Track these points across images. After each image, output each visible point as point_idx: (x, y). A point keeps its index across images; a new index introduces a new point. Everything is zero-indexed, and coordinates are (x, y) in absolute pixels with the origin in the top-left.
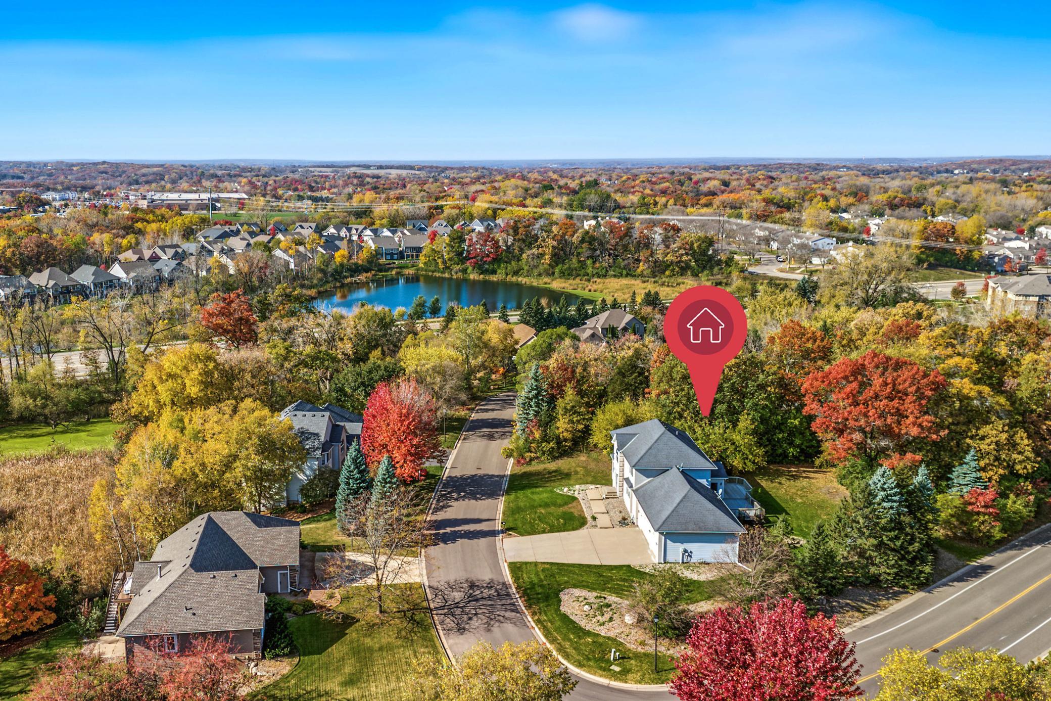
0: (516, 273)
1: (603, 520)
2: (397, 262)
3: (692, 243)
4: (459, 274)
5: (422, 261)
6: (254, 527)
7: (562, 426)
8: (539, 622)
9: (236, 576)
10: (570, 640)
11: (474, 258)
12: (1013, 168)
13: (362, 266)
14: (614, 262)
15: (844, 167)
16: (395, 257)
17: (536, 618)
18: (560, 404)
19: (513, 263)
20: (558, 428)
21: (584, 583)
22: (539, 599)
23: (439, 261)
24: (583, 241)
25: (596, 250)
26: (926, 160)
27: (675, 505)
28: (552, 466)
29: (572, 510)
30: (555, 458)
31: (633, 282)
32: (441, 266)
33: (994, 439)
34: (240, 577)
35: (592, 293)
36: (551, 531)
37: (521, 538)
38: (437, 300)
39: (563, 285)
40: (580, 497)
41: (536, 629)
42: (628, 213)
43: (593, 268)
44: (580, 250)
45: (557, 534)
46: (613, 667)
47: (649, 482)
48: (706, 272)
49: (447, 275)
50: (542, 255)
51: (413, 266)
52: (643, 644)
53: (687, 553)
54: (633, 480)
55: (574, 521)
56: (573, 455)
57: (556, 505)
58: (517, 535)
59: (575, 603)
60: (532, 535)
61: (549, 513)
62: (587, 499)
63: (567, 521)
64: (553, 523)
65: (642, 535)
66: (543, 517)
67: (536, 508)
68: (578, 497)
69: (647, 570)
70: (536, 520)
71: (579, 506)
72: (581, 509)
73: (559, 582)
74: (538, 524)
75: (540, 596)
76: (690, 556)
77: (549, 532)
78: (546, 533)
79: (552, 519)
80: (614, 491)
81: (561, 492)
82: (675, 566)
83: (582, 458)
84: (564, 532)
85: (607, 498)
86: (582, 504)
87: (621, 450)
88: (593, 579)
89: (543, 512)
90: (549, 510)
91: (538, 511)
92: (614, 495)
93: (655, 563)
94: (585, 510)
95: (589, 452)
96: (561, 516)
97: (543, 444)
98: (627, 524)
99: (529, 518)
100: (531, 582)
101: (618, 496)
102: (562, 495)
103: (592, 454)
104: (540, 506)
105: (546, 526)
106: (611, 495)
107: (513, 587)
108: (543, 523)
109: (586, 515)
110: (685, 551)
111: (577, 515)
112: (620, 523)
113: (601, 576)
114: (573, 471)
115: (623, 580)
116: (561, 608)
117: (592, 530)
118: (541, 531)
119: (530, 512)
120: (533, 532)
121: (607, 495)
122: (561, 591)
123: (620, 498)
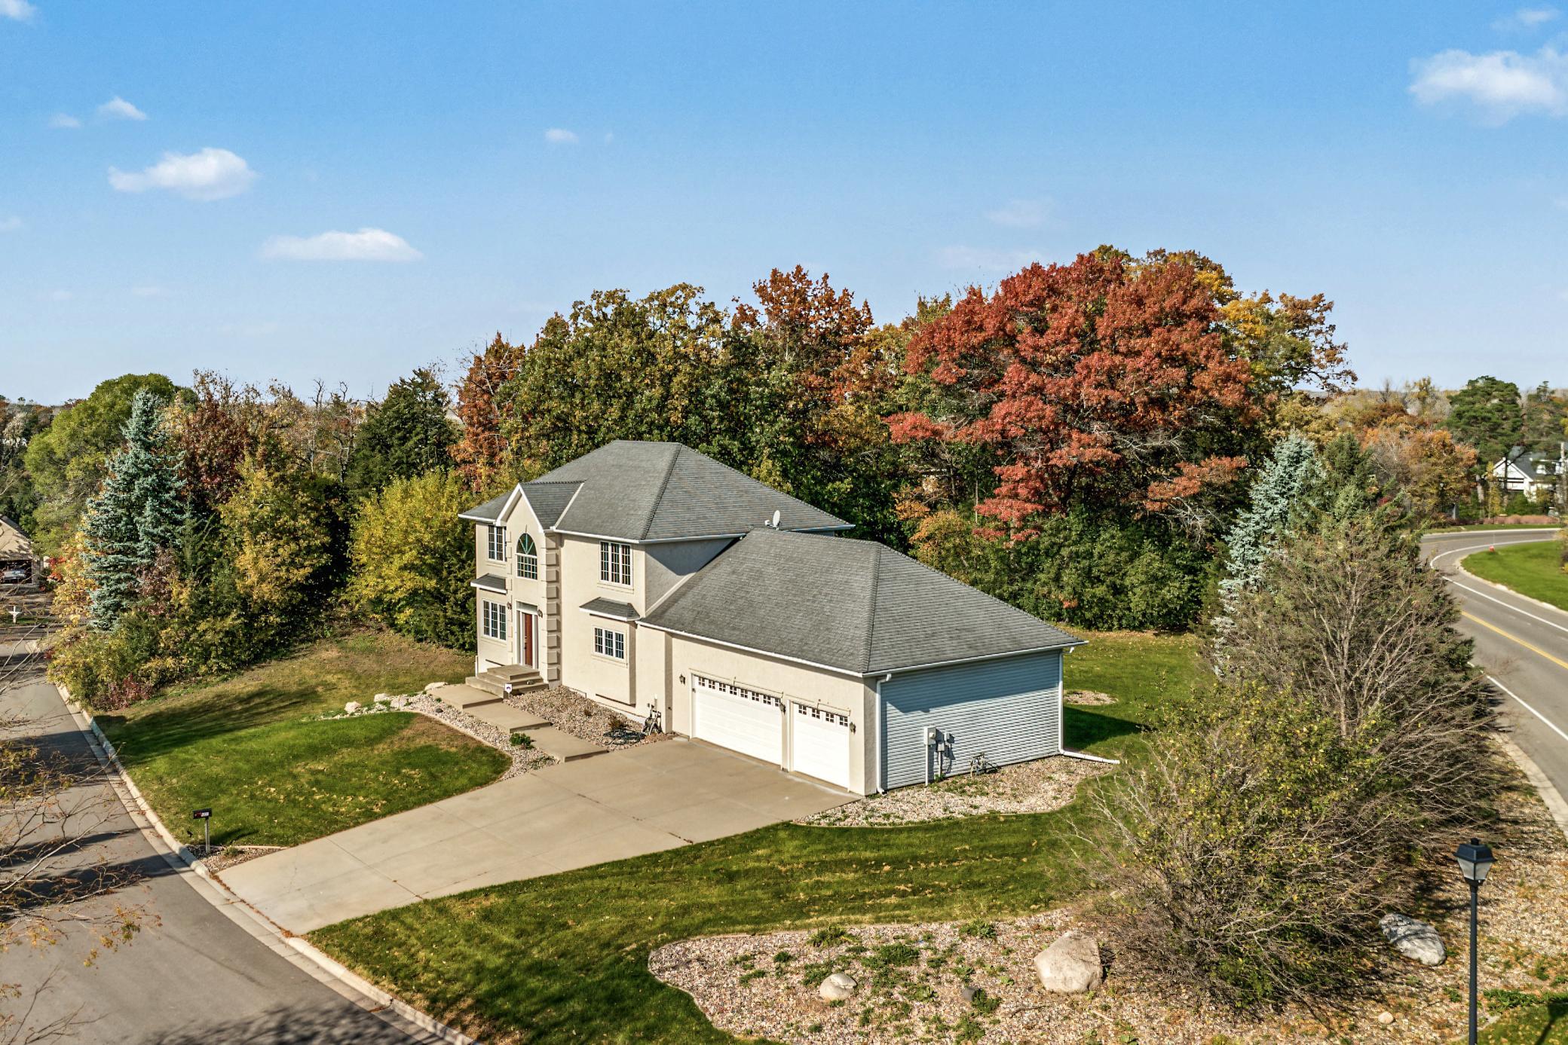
1: (554, 741)
7: (259, 569)
18: (231, 508)
20: (238, 574)
21: (699, 916)
22: (584, 1019)
28: (246, 683)
29: (424, 742)
30: (241, 666)
37: (288, 854)
40: (420, 707)
45: (427, 807)
47: (688, 586)
53: (941, 744)
54: (635, 594)
55: (457, 763)
56: (291, 652)
57: (349, 743)
58: (267, 847)
59: (757, 987)
60: (332, 833)
61: (348, 765)
62: (450, 707)
63: (433, 770)
64: (385, 784)
65: (718, 750)
66: (330, 779)
67: (283, 767)
68: (414, 711)
69: (858, 820)
70: (314, 793)
71: (438, 727)
72: (454, 734)
73: (592, 936)
74: (330, 799)
75: (576, 1006)
76: (948, 753)
77: (391, 812)
78: (384, 816)
79: (372, 775)
80: (528, 669)
81: (338, 717)
82: (923, 794)
83: (325, 655)
84: (450, 796)
85: (516, 693)
86: (443, 721)
87: (553, 525)
88: (714, 894)
89: (320, 768)
90: (336, 758)
91: (299, 769)
92: (534, 681)
93: (858, 798)
94: (470, 732)
95: (339, 638)
96: (399, 762)
97: (203, 626)
98: (640, 737)
99: (279, 793)
100: (479, 969)
101: (546, 681)
102: (352, 719)
103: (350, 641)
104: (296, 757)
105: (365, 797)
106: (525, 683)
107: (409, 1012)
108: (348, 792)
109: (486, 743)
110: (938, 737)
111: (454, 750)
112: (614, 738)
113: (731, 877)
114: (318, 685)
115: (824, 867)
116: (719, 1023)
117: (545, 770)
118: (359, 814)
119: (268, 778)
120: (329, 825)
121: (514, 684)
122: (644, 961)
123: (554, 686)
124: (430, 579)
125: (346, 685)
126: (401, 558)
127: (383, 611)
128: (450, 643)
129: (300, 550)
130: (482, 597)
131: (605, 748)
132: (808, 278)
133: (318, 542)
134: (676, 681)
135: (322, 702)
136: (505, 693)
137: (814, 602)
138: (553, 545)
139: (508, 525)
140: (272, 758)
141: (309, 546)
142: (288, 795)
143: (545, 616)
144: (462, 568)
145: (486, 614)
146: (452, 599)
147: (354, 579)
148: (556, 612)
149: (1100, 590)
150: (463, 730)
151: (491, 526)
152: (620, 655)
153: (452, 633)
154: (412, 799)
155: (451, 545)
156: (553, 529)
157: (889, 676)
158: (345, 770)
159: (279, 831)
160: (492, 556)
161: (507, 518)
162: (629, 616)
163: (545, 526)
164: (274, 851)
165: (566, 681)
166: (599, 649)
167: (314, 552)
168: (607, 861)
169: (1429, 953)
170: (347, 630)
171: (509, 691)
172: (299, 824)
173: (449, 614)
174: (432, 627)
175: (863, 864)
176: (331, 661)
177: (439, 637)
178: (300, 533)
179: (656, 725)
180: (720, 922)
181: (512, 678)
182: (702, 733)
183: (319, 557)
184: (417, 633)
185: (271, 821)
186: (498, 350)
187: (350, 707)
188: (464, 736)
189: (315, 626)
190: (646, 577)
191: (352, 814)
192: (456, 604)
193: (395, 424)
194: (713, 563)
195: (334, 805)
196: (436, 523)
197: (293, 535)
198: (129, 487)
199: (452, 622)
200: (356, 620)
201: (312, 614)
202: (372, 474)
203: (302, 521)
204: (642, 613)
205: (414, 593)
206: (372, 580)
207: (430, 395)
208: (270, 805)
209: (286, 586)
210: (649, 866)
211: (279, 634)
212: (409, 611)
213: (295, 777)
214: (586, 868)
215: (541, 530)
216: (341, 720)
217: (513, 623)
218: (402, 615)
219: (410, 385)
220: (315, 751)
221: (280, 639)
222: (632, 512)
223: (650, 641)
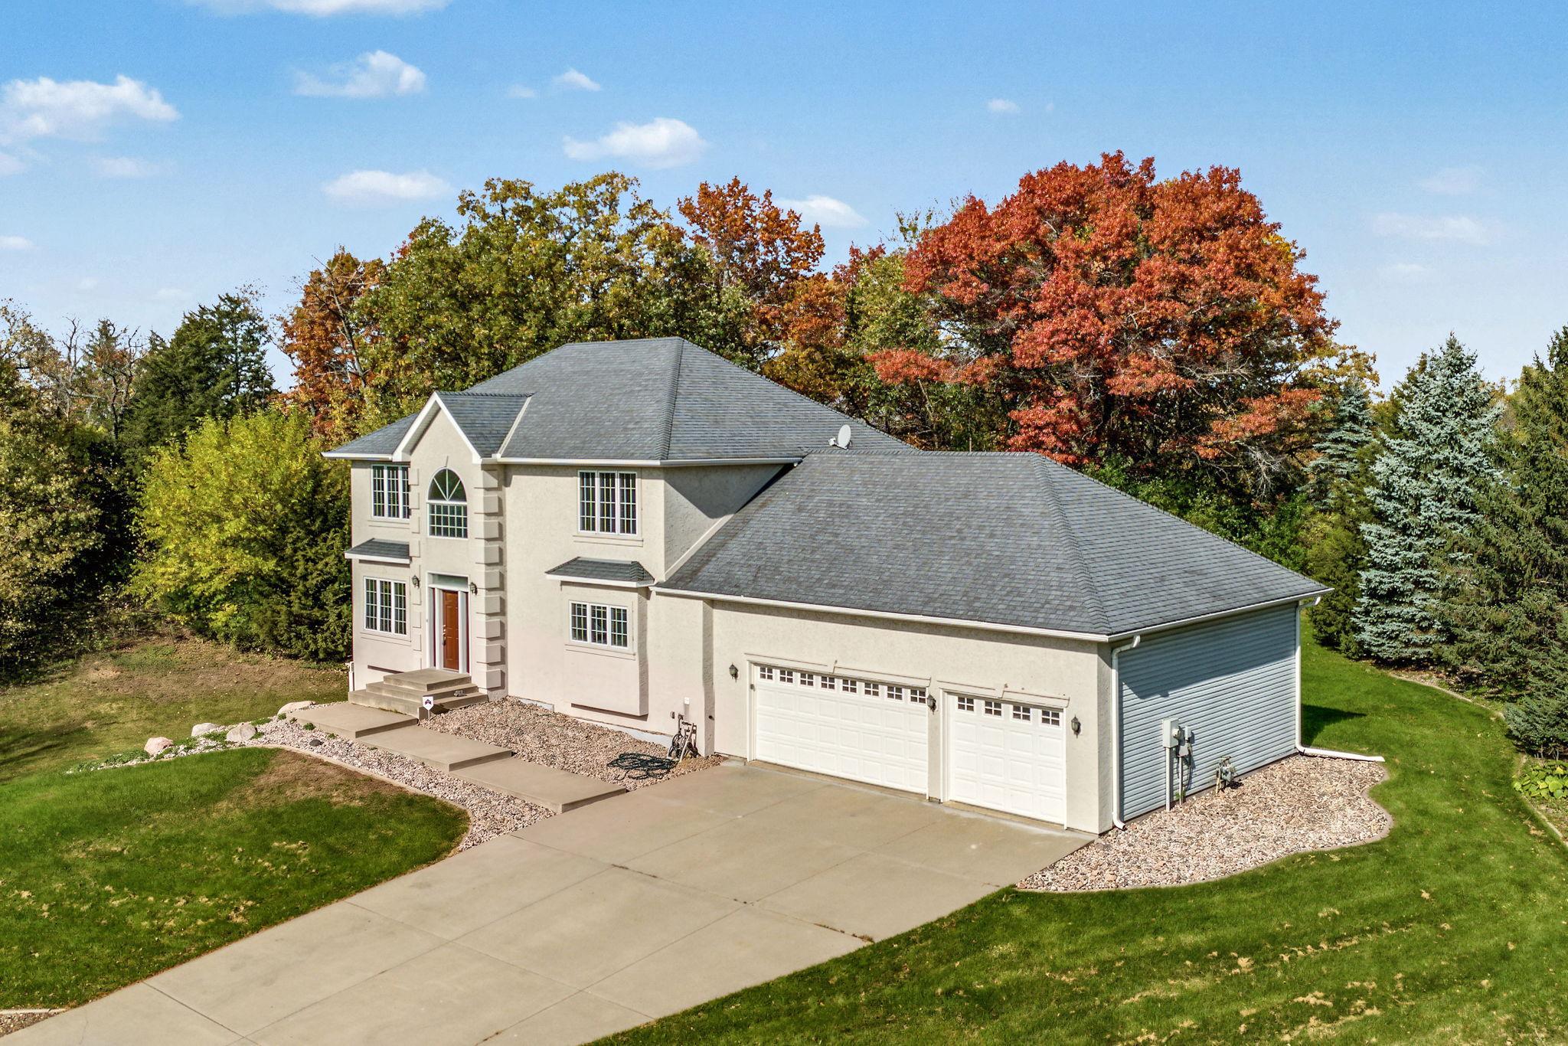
29: (300, 792)
47: (724, 535)
53: (1182, 746)
54: (647, 548)
55: (370, 826)
56: (42, 673)
57: (163, 803)
58: (21, 1012)
60: (157, 972)
61: (168, 840)
62: (332, 736)
63: (331, 840)
64: (247, 870)
65: (801, 776)
66: (137, 867)
67: (43, 851)
68: (270, 746)
70: (108, 895)
71: (321, 768)
72: (352, 778)
74: (141, 905)
76: (1190, 759)
77: (267, 922)
78: (256, 929)
79: (219, 857)
80: (451, 674)
81: (134, 763)
83: (94, 676)
84: (374, 884)
85: (439, 710)
86: (326, 759)
87: (495, 451)
89: (116, 849)
90: (143, 831)
91: (75, 854)
92: (466, 691)
93: (1090, 838)
94: (379, 774)
95: (115, 652)
96: (263, 831)
98: (668, 765)
99: (38, 899)
101: (483, 691)
102: (158, 766)
103: (134, 655)
104: (68, 833)
105: (210, 897)
106: (451, 694)
108: (177, 889)
109: (411, 790)
110: (1180, 736)
111: (357, 803)
112: (628, 769)
114: (86, 719)
118: (206, 930)
119: (15, 873)
120: (147, 956)
121: (436, 697)
123: (496, 696)
124: (266, 559)
125: (132, 719)
126: (221, 530)
127: (189, 610)
128: (294, 651)
129: (53, 527)
130: (362, 573)
131: (619, 786)
132: (749, 193)
133: (82, 516)
134: (721, 672)
135: (96, 743)
136: (423, 710)
137: (963, 539)
138: (494, 483)
139: (413, 459)
140: (20, 836)
141: (67, 521)
142: (55, 906)
143: (482, 593)
144: (313, 544)
145: (371, 598)
146: (300, 587)
147: (142, 565)
148: (500, 586)
150: (364, 771)
151: (378, 466)
152: (621, 640)
153: (299, 637)
154: (303, 893)
155: (295, 512)
156: (498, 457)
157: (1137, 639)
158: (164, 850)
159: (41, 975)
160: (379, 511)
161: (411, 449)
162: (640, 579)
163: (485, 454)
164: (36, 1019)
165: (515, 689)
166: (580, 635)
167: (77, 529)
168: (733, 990)
170: (127, 640)
171: (429, 707)
172: (85, 959)
173: (295, 609)
174: (266, 628)
176: (105, 685)
177: (278, 643)
178: (53, 502)
179: (690, 745)
181: (430, 687)
182: (763, 750)
183: (83, 537)
184: (240, 639)
185: (26, 955)
186: (344, 263)
187: (154, 745)
188: (370, 780)
189: (78, 636)
190: (666, 520)
191: (191, 931)
192: (306, 594)
193: (193, 363)
194: (759, 500)
195: (152, 916)
196: (276, 477)
197: (43, 504)
199: (297, 620)
200: (144, 627)
201: (74, 619)
202: (162, 427)
203: (56, 484)
204: (660, 572)
205: (241, 579)
206: (173, 564)
207: (242, 329)
208: (25, 924)
209: (29, 577)
210: (819, 994)
211: (23, 648)
212: (230, 608)
213: (67, 867)
214: (697, 1010)
215: (477, 459)
216: (140, 768)
217: (421, 608)
218: (220, 614)
219: (212, 314)
220: (100, 822)
221: (23, 654)
222: (631, 426)
223: (674, 616)
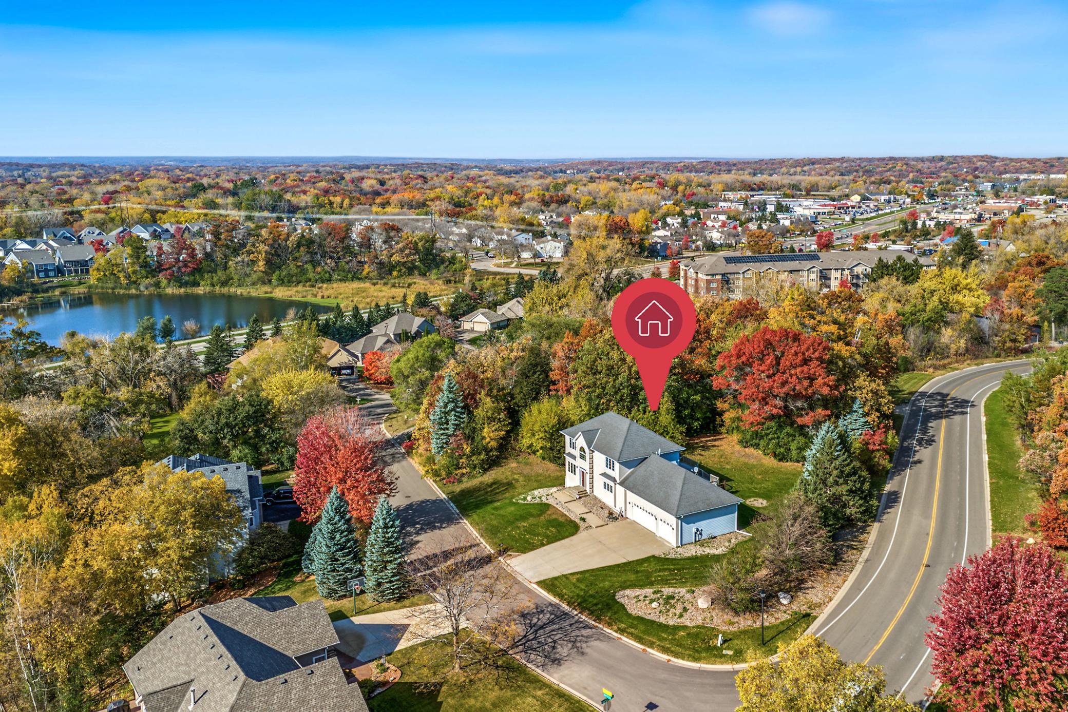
0: (224, 284)
1: (592, 519)
2: (55, 280)
3: (416, 243)
4: (152, 289)
5: (92, 278)
6: (266, 612)
7: (490, 434)
8: (621, 631)
9: (312, 672)
10: (665, 639)
11: (169, 269)
12: (611, 168)
13: (9, 288)
14: (337, 266)
15: (476, 167)
16: (51, 274)
17: (615, 628)
18: (478, 412)
19: (220, 273)
20: (483, 438)
21: (628, 583)
22: (601, 609)
23: (121, 275)
24: (299, 245)
25: (316, 253)
26: (538, 161)
27: (680, 489)
28: (489, 477)
29: (554, 517)
30: (486, 470)
31: (362, 285)
32: (123, 281)
33: (869, 389)
34: (318, 673)
35: (326, 300)
36: (549, 543)
37: (524, 556)
38: (170, 321)
39: (289, 293)
40: (551, 501)
41: (623, 638)
42: (312, 213)
43: (314, 272)
44: (297, 255)
45: (558, 543)
46: (724, 652)
47: (632, 473)
48: (434, 271)
49: (133, 291)
50: (254, 262)
51: (80, 283)
52: (731, 623)
53: (699, 532)
54: (615, 474)
55: (565, 526)
56: (501, 464)
57: (532, 515)
59: (639, 603)
60: (534, 550)
61: (533, 525)
62: (560, 502)
63: (558, 529)
64: (545, 533)
65: (639, 526)
66: (529, 530)
67: (514, 523)
68: (550, 503)
69: (672, 556)
70: (526, 535)
71: (557, 511)
72: (563, 514)
73: (603, 588)
74: (530, 537)
75: (600, 606)
76: (701, 534)
78: (547, 545)
79: (541, 529)
80: (583, 489)
81: (526, 502)
82: (692, 547)
83: (512, 466)
84: (564, 539)
85: (580, 498)
86: (559, 508)
88: (632, 577)
89: (526, 525)
90: (529, 521)
91: (519, 524)
92: (585, 493)
93: (674, 547)
94: (567, 514)
95: (516, 457)
96: (548, 524)
97: (473, 458)
98: (617, 519)
99: (516, 534)
100: (578, 595)
101: (589, 494)
102: (530, 503)
103: (520, 460)
104: (517, 520)
105: (540, 537)
106: (582, 494)
107: (563, 605)
108: (535, 535)
109: (572, 519)
110: (698, 530)
111: (563, 521)
112: (610, 519)
113: (637, 572)
114: (512, 480)
115: (660, 571)
116: (630, 611)
117: (590, 531)
119: (511, 527)
120: (533, 547)
121: (579, 494)
122: (614, 596)
123: (591, 495)
126: (538, 435)
127: (531, 450)
128: (554, 463)
129: (501, 425)
130: (567, 460)
131: (607, 523)
133: (507, 422)
134: (628, 503)
135: (516, 489)
137: (666, 488)
138: (591, 452)
139: (576, 442)
140: (510, 519)
141: (504, 424)
142: (518, 535)
143: (589, 474)
145: (569, 467)
148: (592, 474)
149: (782, 450)
150: (565, 513)
151: (571, 440)
152: (611, 491)
153: (555, 460)
154: (554, 539)
156: (591, 447)
157: (683, 516)
158: (533, 527)
159: (519, 548)
160: (571, 448)
161: (576, 440)
162: (614, 481)
163: (588, 446)
164: (520, 555)
165: (595, 493)
166: (605, 488)
169: (785, 602)
170: (518, 454)
171: (577, 497)
172: (524, 546)
175: (669, 570)
176: (515, 469)
178: (501, 419)
179: (622, 515)
180: (633, 586)
181: (578, 492)
182: (635, 519)
183: (508, 428)
184: (543, 458)
185: (516, 544)
188: (565, 515)
189: (508, 454)
190: (619, 469)
191: (538, 544)
192: (557, 451)
193: (530, 367)
194: (638, 467)
198: (446, 407)
199: (555, 457)
202: (527, 402)
204: (618, 481)
205: (543, 447)
206: (527, 441)
208: (515, 539)
209: (498, 439)
210: (617, 567)
211: (497, 458)
212: (541, 452)
213: (519, 528)
214: (601, 567)
215: (587, 448)
216: (527, 504)
217: (578, 472)
218: (538, 453)
221: (497, 460)
222: (615, 448)
223: (620, 490)
